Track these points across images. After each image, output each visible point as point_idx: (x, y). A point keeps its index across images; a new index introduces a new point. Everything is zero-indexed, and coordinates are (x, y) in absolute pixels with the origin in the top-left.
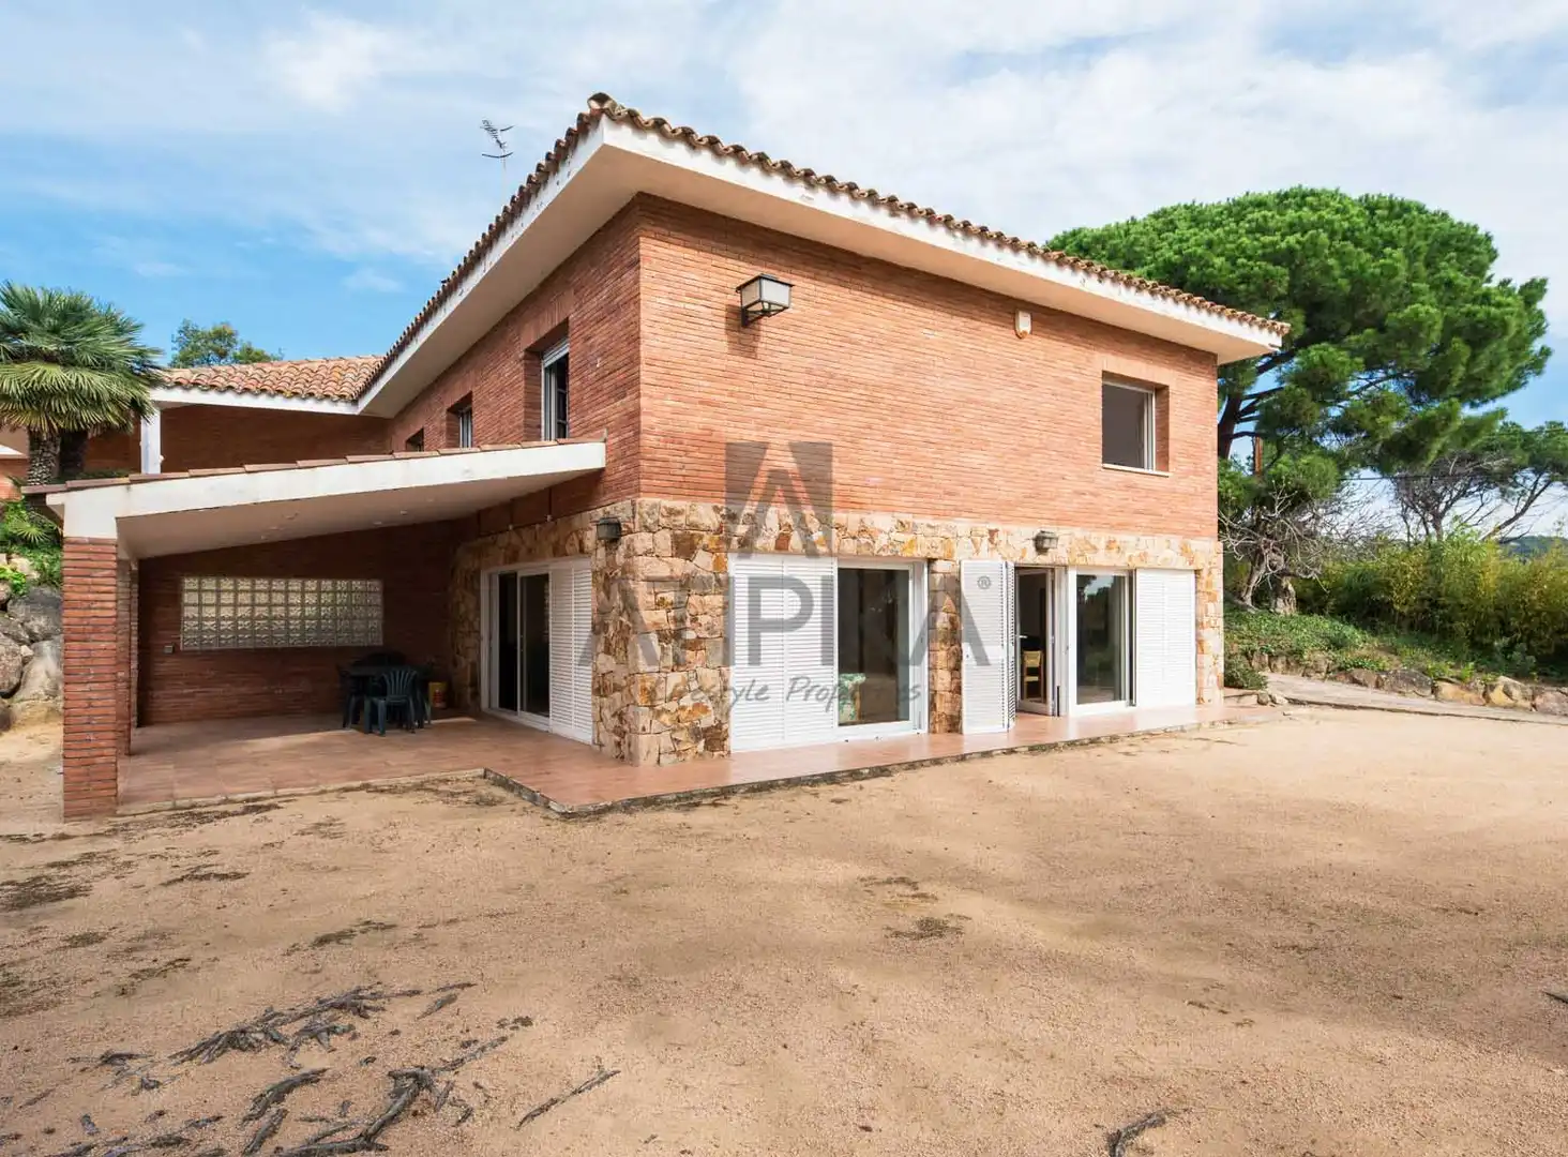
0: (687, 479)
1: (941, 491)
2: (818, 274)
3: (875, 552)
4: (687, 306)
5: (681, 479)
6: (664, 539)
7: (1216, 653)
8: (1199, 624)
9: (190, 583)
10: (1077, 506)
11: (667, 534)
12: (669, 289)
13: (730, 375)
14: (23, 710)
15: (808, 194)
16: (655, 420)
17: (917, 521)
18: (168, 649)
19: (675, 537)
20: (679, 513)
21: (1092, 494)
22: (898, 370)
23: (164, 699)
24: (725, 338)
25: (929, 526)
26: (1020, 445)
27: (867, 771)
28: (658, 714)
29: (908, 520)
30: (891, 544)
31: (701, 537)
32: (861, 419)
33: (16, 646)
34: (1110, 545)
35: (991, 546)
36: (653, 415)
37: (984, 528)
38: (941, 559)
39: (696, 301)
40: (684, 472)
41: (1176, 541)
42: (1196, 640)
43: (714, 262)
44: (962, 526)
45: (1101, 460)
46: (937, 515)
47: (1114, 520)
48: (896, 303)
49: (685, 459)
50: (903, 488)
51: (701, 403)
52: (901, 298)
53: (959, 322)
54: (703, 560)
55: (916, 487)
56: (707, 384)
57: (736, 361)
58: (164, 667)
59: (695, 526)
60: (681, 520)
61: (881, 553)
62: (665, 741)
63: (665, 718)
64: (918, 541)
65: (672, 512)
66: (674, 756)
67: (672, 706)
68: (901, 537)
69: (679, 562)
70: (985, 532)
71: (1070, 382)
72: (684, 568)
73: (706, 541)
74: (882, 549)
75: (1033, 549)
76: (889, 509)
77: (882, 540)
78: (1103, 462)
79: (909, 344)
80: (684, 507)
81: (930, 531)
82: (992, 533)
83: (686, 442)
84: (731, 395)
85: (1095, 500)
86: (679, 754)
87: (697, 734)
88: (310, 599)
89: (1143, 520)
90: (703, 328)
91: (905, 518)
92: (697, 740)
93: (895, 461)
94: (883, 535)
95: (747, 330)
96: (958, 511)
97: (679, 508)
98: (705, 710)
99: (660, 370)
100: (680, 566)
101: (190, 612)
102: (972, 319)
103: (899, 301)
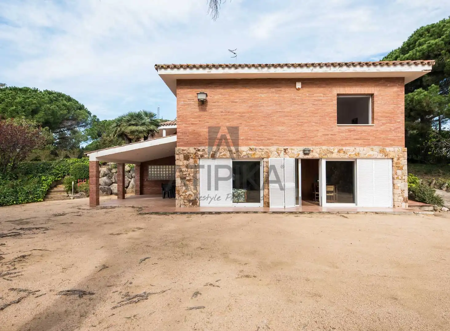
0: (188, 142)
1: (266, 139)
2: (224, 87)
3: (242, 157)
4: (188, 102)
5: (187, 142)
6: (182, 156)
7: (403, 189)
8: (393, 178)
9: (150, 167)
10: (324, 139)
11: (182, 155)
12: (183, 100)
13: (199, 117)
14: (128, 191)
15: (210, 71)
16: (180, 129)
17: (256, 148)
18: (146, 180)
19: (184, 156)
20: (185, 150)
21: (332, 135)
22: (251, 107)
23: (145, 190)
24: (198, 108)
25: (260, 149)
26: (298, 122)
27: (214, 213)
28: (180, 196)
29: (253, 147)
30: (247, 154)
31: (191, 155)
32: (238, 122)
33: (128, 179)
34: (339, 151)
35: (285, 153)
36: (180, 128)
37: (282, 148)
38: (265, 158)
39: (190, 101)
40: (187, 141)
41: (377, 149)
42: (393, 184)
43: (195, 91)
44: (273, 148)
45: (336, 123)
46: (264, 145)
47: (343, 142)
48: (250, 89)
49: (188, 138)
50: (252, 139)
51: (192, 124)
52: (252, 87)
53: (273, 90)
54: (191, 161)
55: (257, 138)
56: (193, 119)
57: (202, 113)
58: (146, 183)
59: (189, 153)
60: (185, 152)
61: (244, 157)
62: (182, 202)
63: (182, 197)
64: (257, 153)
65: (183, 150)
66: (184, 206)
67: (184, 194)
68: (250, 152)
69: (185, 161)
70: (282, 149)
71: (321, 100)
72: (187, 162)
73: (192, 156)
74: (244, 156)
75: (303, 154)
76: (247, 145)
77: (244, 153)
78: (337, 124)
79: (254, 99)
80: (186, 149)
81: (261, 150)
82: (285, 150)
83: (187, 133)
84: (199, 121)
85: (333, 137)
86: (185, 205)
87: (190, 201)
88: (170, 169)
89: (359, 142)
90: (192, 107)
91: (252, 147)
92: (190, 203)
93: (250, 132)
94: (244, 152)
95: (204, 105)
96: (272, 144)
97: (184, 149)
98: (192, 196)
99: (182, 118)
100: (186, 162)
101: (150, 172)
102: (278, 88)
103: (251, 88)
